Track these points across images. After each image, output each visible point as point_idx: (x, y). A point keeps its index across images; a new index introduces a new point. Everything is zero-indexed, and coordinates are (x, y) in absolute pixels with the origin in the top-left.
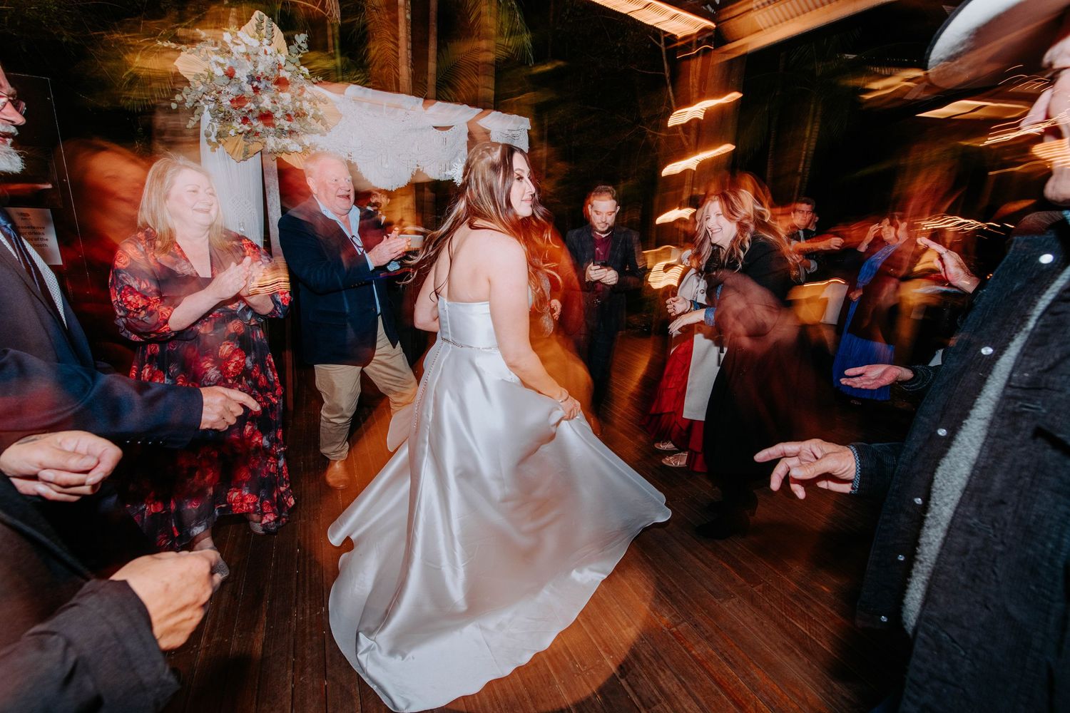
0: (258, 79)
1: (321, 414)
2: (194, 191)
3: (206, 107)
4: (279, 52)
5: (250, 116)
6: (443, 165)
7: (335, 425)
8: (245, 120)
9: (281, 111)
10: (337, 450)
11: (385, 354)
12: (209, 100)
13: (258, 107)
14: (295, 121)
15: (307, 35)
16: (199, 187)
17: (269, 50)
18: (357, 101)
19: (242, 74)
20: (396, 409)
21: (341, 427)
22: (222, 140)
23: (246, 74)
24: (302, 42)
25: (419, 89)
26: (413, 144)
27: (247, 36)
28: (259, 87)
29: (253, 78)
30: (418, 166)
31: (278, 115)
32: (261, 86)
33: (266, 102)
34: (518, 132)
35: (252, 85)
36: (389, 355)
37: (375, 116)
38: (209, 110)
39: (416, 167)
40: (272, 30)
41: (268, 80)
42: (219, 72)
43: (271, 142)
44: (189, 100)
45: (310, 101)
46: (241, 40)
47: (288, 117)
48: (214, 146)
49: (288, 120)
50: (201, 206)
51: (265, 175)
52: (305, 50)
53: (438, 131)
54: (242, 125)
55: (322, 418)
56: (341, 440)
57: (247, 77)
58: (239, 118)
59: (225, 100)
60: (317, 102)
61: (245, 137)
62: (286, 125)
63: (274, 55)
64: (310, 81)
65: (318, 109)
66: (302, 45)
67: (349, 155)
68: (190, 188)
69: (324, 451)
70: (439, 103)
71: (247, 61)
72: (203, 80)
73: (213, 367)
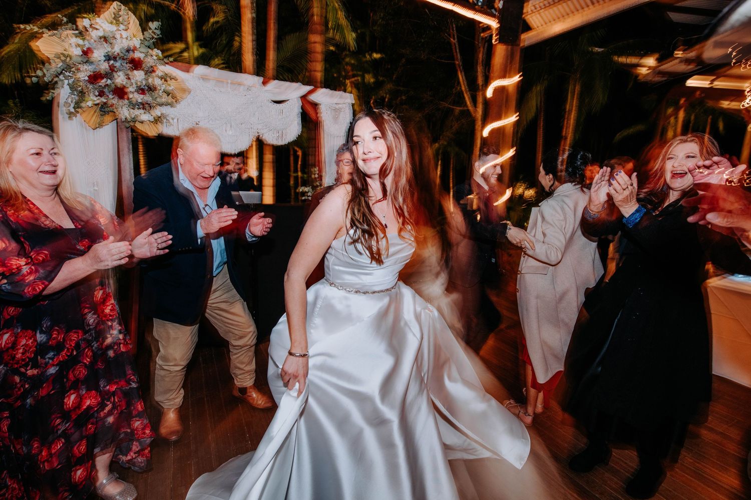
0: (115, 59)
1: (156, 362)
2: (38, 154)
3: (66, 82)
4: (134, 37)
5: (106, 90)
6: (280, 132)
7: (169, 372)
8: (101, 94)
9: (134, 85)
10: (171, 397)
11: (224, 302)
12: (69, 76)
13: (113, 83)
14: (148, 95)
15: (160, 23)
16: (42, 149)
17: (125, 34)
18: (204, 78)
19: (98, 55)
20: (235, 351)
21: (174, 374)
22: (79, 110)
23: (103, 54)
24: (156, 29)
25: (260, 70)
26: (254, 114)
27: (106, 22)
28: (115, 65)
29: (108, 58)
30: (258, 133)
31: (131, 89)
32: (118, 64)
33: (120, 79)
34: (344, 105)
35: (109, 63)
36: (229, 302)
37: (221, 92)
38: (68, 84)
39: (257, 135)
40: (128, 18)
41: (123, 59)
42: (78, 52)
43: (125, 112)
44: (48, 75)
45: (161, 78)
46: (100, 25)
47: (141, 91)
48: (71, 115)
49: (141, 94)
50: (47, 168)
51: (119, 139)
52: (158, 35)
53: (275, 104)
54: (99, 97)
55: (157, 366)
56: (175, 387)
57: (104, 56)
58: (96, 92)
59: (82, 76)
60: (168, 79)
61: (101, 108)
62: (139, 98)
63: (129, 38)
64: (162, 62)
65: (169, 85)
66: (155, 31)
67: (197, 124)
68: (33, 151)
69: (158, 398)
70: (276, 81)
71: (104, 43)
72: (63, 58)
73: (90, 312)
